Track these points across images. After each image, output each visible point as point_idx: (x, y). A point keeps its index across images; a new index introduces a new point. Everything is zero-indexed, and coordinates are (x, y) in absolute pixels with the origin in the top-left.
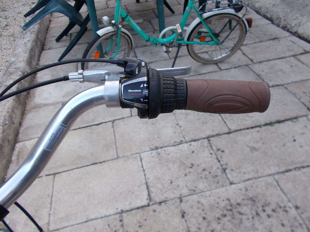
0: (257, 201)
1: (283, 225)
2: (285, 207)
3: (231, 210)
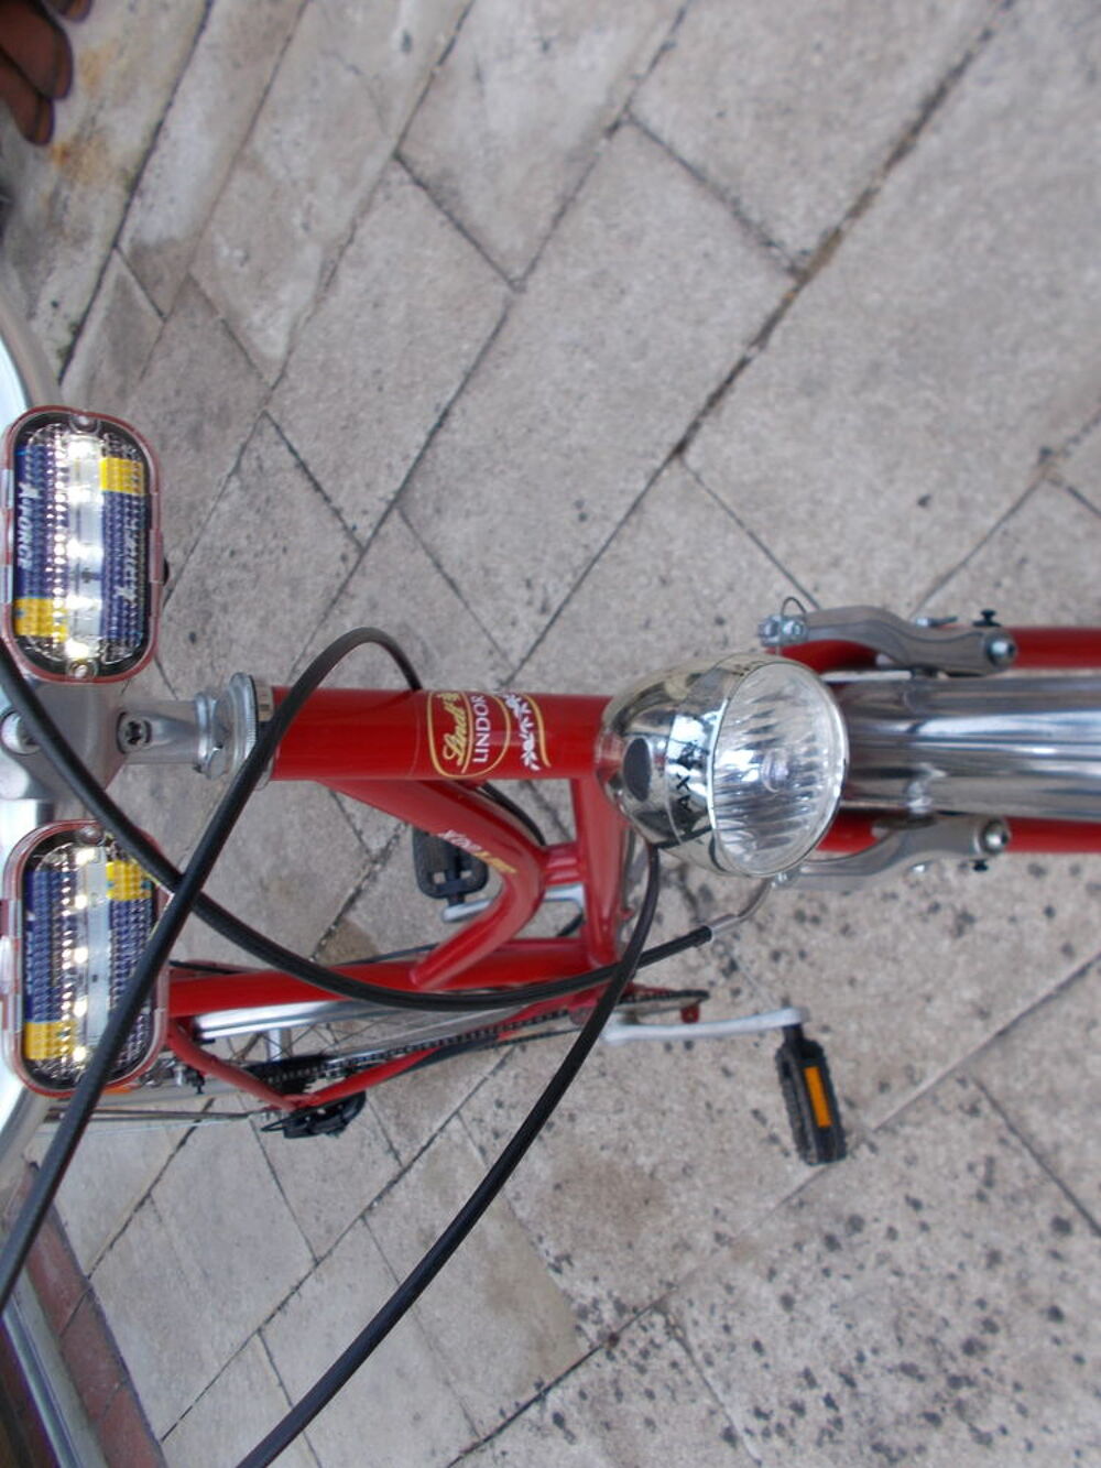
0: (867, 1450)
1: (758, 1346)
2: (766, 1434)
3: (955, 1382)
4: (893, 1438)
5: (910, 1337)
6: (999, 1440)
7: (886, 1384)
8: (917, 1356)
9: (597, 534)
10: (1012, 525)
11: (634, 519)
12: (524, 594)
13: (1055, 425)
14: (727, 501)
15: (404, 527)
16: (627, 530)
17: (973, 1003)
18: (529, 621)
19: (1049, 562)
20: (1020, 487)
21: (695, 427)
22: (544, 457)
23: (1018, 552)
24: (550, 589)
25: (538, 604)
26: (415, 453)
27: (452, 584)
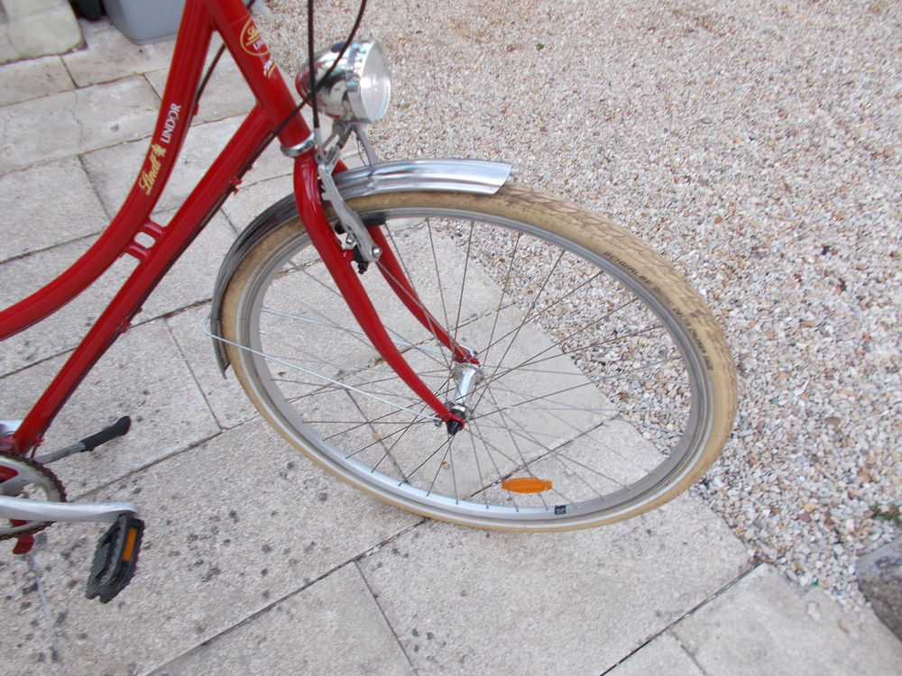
12: (21, 347)
13: (349, 364)
14: (181, 345)
18: (13, 362)
21: (182, 310)
23: (316, 405)
24: (41, 350)
25: (26, 355)
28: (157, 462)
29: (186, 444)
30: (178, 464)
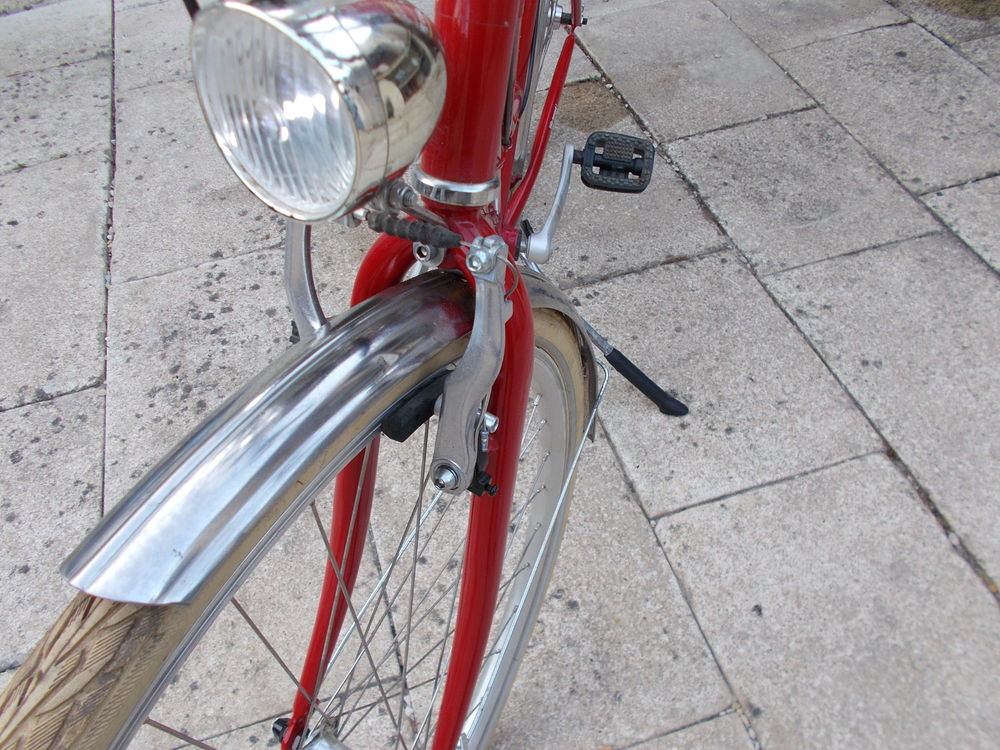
4: (176, 343)
5: (222, 373)
6: (149, 401)
7: (204, 351)
8: (211, 374)
9: (846, 370)
10: (709, 662)
11: (845, 399)
12: (821, 301)
13: (776, 729)
14: (827, 472)
15: (924, 231)
16: (838, 391)
17: (389, 489)
18: (795, 299)
19: (666, 674)
20: (737, 682)
21: (906, 472)
22: (933, 351)
23: (683, 655)
24: (814, 321)
25: (806, 309)
26: (986, 257)
27: (855, 253)
28: (613, 448)
29: (634, 476)
30: (604, 468)
